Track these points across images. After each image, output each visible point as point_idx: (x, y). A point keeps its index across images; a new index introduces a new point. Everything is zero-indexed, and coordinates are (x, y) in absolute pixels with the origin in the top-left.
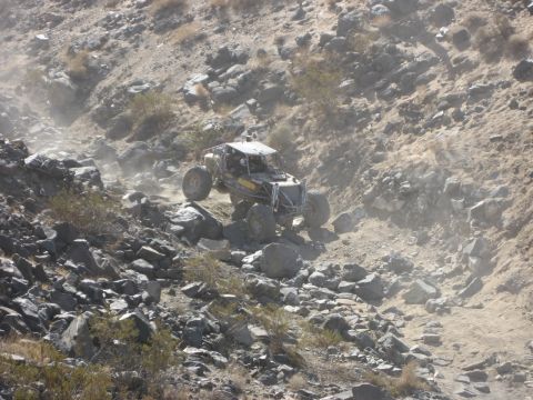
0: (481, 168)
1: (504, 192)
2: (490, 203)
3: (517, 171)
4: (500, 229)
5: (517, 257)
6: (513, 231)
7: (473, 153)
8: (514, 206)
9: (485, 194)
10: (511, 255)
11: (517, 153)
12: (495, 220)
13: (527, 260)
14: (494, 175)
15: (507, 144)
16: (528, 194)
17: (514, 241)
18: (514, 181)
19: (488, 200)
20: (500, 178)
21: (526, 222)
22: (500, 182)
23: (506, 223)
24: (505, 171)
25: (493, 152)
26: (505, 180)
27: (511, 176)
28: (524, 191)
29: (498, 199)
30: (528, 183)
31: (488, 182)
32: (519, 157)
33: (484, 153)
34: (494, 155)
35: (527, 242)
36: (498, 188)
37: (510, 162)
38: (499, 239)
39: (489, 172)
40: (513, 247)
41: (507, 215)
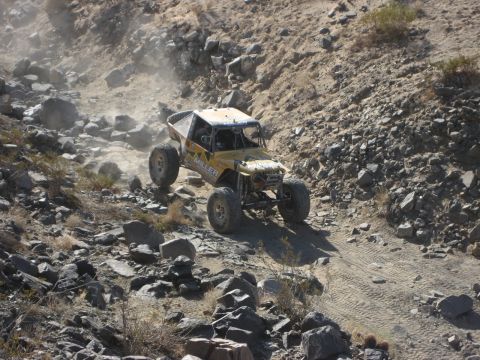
0: (238, 28)
1: (258, 49)
2: (245, 60)
3: (269, 31)
4: (255, 82)
5: (269, 107)
6: (266, 83)
7: (230, 14)
8: (267, 62)
9: (241, 51)
10: (264, 105)
11: (269, 14)
12: (249, 74)
13: (278, 109)
14: (249, 34)
15: (260, 7)
16: (278, 51)
17: (266, 93)
18: (266, 40)
19: (243, 56)
20: (254, 36)
21: (278, 75)
22: (255, 40)
23: (259, 77)
24: (258, 31)
25: (247, 13)
26: (258, 38)
27: (263, 35)
28: (275, 48)
29: (252, 56)
30: (279, 41)
31: (243, 40)
32: (270, 18)
33: (239, 14)
34: (249, 17)
35: (278, 93)
36: (252, 46)
37: (263, 23)
38: (253, 91)
39: (244, 31)
40: (266, 98)
41: (260, 70)
